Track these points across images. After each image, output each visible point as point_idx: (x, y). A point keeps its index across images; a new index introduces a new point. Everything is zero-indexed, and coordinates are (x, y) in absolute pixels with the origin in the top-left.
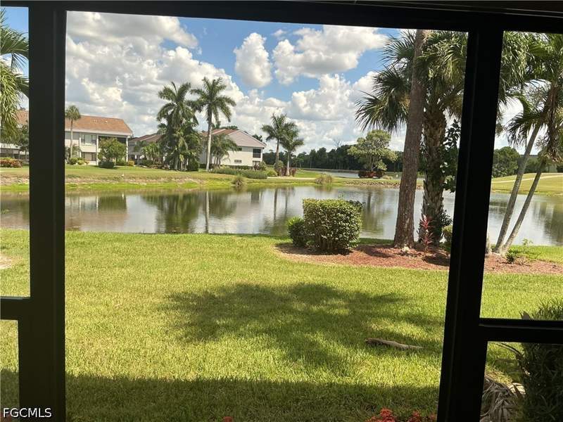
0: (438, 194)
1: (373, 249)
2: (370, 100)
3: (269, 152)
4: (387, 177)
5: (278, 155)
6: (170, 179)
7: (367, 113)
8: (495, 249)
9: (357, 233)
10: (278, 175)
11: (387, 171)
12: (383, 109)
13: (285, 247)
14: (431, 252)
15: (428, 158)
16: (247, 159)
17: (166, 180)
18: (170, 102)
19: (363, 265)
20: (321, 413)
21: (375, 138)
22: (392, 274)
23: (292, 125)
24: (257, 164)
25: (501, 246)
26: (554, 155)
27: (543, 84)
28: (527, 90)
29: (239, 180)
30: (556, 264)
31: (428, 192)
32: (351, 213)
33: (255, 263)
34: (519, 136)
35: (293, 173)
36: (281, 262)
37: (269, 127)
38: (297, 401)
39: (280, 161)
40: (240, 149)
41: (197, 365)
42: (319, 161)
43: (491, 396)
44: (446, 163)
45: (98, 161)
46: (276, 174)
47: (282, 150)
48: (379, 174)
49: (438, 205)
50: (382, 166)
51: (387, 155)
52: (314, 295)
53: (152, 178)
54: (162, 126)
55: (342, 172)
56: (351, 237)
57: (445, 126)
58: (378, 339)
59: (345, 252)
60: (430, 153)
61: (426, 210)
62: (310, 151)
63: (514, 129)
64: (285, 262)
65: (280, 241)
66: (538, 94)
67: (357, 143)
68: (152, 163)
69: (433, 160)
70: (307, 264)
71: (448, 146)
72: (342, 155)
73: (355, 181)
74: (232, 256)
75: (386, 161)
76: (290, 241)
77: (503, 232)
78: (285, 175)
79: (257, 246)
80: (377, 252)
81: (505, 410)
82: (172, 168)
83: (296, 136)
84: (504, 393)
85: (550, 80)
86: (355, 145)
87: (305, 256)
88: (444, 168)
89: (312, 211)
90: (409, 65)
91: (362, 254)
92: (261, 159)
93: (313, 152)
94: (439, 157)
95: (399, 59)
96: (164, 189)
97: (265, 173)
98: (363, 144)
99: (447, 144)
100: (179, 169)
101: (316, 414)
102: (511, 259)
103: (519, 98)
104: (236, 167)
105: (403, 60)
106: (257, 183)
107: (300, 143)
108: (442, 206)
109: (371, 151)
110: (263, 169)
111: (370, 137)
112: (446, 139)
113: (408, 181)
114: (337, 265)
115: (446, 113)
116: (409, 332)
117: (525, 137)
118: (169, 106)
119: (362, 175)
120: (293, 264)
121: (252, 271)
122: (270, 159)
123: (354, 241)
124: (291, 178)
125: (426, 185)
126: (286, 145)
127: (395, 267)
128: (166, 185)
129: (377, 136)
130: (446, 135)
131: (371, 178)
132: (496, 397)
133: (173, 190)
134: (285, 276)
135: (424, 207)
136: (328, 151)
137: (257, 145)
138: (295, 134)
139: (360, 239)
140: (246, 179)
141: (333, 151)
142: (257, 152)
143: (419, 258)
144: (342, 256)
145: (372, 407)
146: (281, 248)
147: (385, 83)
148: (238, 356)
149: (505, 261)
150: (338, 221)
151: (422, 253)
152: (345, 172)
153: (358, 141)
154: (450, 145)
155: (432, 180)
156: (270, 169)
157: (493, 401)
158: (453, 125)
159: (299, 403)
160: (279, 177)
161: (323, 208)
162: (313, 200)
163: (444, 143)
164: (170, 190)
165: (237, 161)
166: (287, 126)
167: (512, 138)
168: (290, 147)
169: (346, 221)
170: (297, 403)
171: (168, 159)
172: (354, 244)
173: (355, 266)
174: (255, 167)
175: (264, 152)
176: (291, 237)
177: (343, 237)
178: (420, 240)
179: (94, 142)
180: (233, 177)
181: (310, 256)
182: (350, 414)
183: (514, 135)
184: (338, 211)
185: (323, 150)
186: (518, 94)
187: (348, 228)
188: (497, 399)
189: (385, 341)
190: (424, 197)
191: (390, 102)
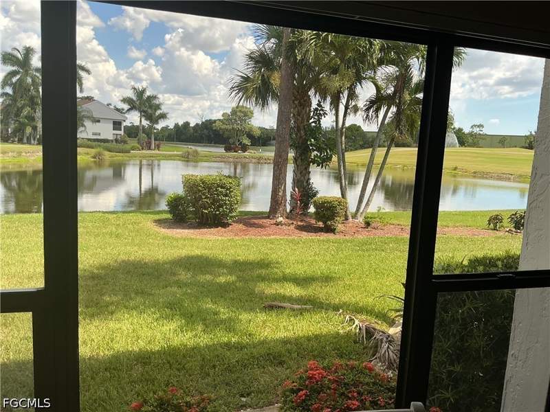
0: (306, 169)
1: (251, 221)
2: (242, 77)
3: (130, 125)
4: (251, 151)
5: (141, 128)
6: (20, 153)
7: (240, 90)
8: (354, 216)
9: (237, 206)
10: (143, 149)
11: (251, 145)
12: (256, 87)
13: (165, 223)
14: (301, 221)
15: (296, 134)
16: (107, 131)
17: (15, 154)
18: (15, 68)
19: (244, 237)
20: (238, 375)
21: (238, 114)
22: (272, 243)
23: (155, 97)
24: (119, 137)
25: (359, 214)
26: (401, 133)
27: (391, 70)
28: (379, 73)
29: (100, 154)
30: (403, 227)
31: (298, 166)
32: (231, 188)
33: (137, 242)
34: (372, 116)
35: (158, 147)
36: (164, 238)
37: (130, 99)
38: (214, 367)
39: (144, 135)
40: (99, 121)
41: (105, 346)
42: (183, 134)
43: (377, 343)
44: (313, 140)
46: (141, 148)
47: (145, 123)
48: (244, 148)
49: (306, 178)
50: (247, 141)
51: (251, 130)
52: (205, 267)
54: (6, 94)
55: (207, 146)
56: (231, 210)
57: (311, 106)
58: (273, 303)
59: (225, 225)
60: (299, 130)
61: (297, 182)
62: (174, 125)
63: (368, 110)
64: (169, 238)
65: (157, 217)
66: (389, 79)
67: (222, 118)
69: (301, 137)
70: (191, 239)
71: (313, 124)
72: (207, 129)
73: (222, 155)
74: (111, 234)
75: (250, 136)
76: (169, 216)
77: (360, 201)
78: (149, 148)
79: (135, 223)
80: (255, 224)
81: (390, 352)
82: (20, 141)
83: (160, 109)
84: (387, 339)
85: (397, 67)
86: (220, 120)
87: (187, 231)
88: (312, 145)
89: (193, 187)
90: (278, 45)
91: (241, 226)
92: (122, 132)
93: (177, 125)
94: (306, 134)
95: (269, 39)
96: (14, 164)
97: (127, 147)
98: (227, 119)
99: (312, 122)
100: (29, 142)
101: (234, 376)
102: (368, 224)
103: (372, 82)
104: (95, 140)
105: (273, 40)
106: (119, 157)
107: (163, 116)
108: (309, 179)
109: (235, 126)
110: (125, 142)
111: (234, 112)
112: (312, 117)
113: (280, 157)
114: (220, 238)
115: (311, 93)
116: (298, 294)
117: (377, 117)
118: (13, 74)
119: (228, 149)
120: (177, 240)
121: (136, 248)
122: (132, 132)
123: (234, 214)
124: (157, 152)
125: (295, 159)
126: (149, 117)
127: (272, 237)
128: (16, 160)
129: (240, 111)
130: (312, 114)
131: (237, 152)
132: (382, 343)
133: (24, 167)
134: (172, 252)
135: (294, 180)
136: (192, 125)
137: (118, 117)
138: (158, 107)
139: (240, 212)
140: (107, 153)
141: (197, 125)
142: (117, 125)
143: (292, 227)
144: (223, 229)
145: (281, 363)
146: (159, 224)
147: (257, 62)
148: (146, 333)
149: (363, 226)
150: (218, 195)
151: (295, 223)
152: (209, 146)
153: (223, 116)
154: (316, 123)
155: (301, 155)
156: (133, 142)
157: (379, 346)
158: (318, 105)
159: (217, 369)
160: (144, 151)
161: (203, 183)
162: (192, 176)
163: (311, 121)
164: (21, 166)
165: (94, 134)
166: (149, 97)
167: (366, 117)
168: (153, 119)
169: (226, 195)
170: (215, 368)
171: (15, 132)
172: (234, 217)
173: (237, 238)
174: (116, 140)
175: (124, 124)
176: (170, 212)
177: (224, 211)
178: (291, 211)
180: (93, 151)
181: (192, 231)
182: (263, 372)
183: (367, 115)
184: (218, 186)
185: (187, 124)
186: (370, 78)
187: (227, 202)
188: (383, 344)
189: (280, 304)
190: (294, 171)
191: (263, 80)
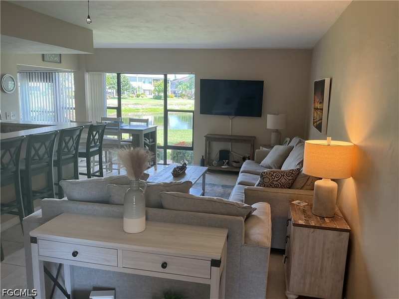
45: (153, 95)
53: (182, 105)
68: (185, 96)
179: (151, 83)
